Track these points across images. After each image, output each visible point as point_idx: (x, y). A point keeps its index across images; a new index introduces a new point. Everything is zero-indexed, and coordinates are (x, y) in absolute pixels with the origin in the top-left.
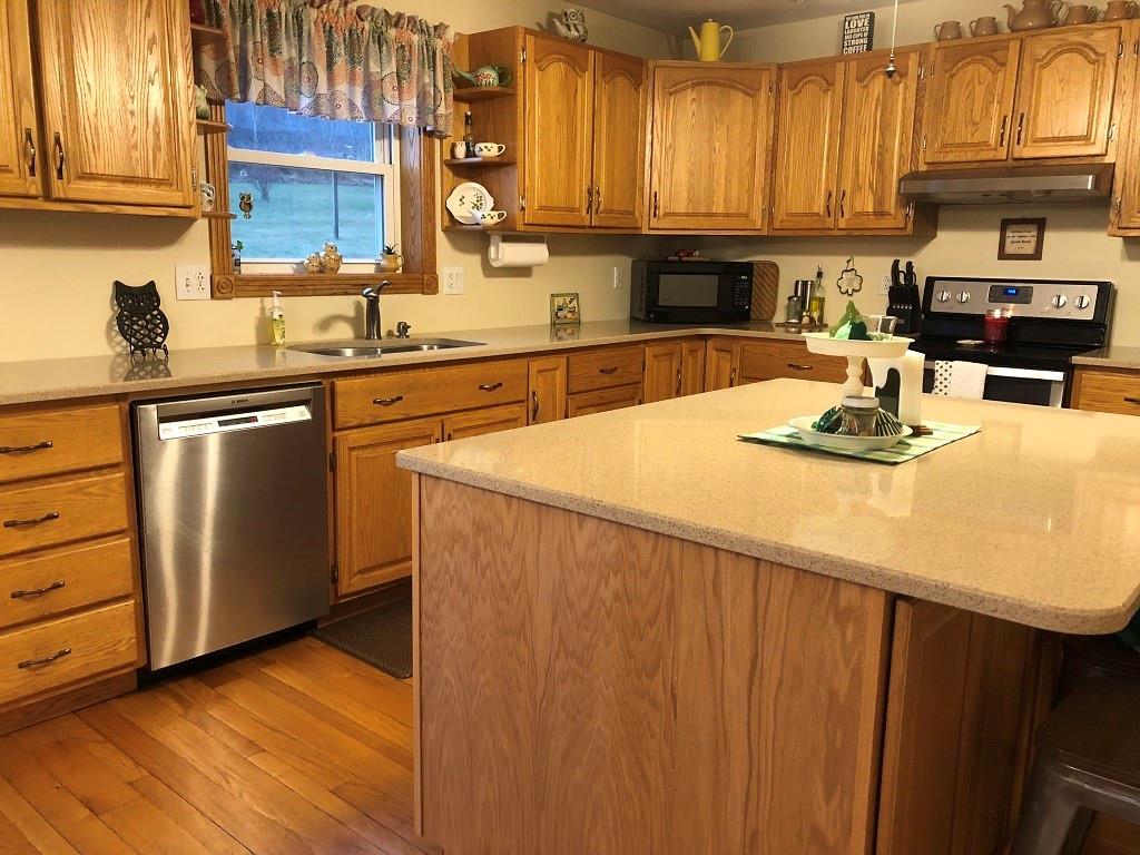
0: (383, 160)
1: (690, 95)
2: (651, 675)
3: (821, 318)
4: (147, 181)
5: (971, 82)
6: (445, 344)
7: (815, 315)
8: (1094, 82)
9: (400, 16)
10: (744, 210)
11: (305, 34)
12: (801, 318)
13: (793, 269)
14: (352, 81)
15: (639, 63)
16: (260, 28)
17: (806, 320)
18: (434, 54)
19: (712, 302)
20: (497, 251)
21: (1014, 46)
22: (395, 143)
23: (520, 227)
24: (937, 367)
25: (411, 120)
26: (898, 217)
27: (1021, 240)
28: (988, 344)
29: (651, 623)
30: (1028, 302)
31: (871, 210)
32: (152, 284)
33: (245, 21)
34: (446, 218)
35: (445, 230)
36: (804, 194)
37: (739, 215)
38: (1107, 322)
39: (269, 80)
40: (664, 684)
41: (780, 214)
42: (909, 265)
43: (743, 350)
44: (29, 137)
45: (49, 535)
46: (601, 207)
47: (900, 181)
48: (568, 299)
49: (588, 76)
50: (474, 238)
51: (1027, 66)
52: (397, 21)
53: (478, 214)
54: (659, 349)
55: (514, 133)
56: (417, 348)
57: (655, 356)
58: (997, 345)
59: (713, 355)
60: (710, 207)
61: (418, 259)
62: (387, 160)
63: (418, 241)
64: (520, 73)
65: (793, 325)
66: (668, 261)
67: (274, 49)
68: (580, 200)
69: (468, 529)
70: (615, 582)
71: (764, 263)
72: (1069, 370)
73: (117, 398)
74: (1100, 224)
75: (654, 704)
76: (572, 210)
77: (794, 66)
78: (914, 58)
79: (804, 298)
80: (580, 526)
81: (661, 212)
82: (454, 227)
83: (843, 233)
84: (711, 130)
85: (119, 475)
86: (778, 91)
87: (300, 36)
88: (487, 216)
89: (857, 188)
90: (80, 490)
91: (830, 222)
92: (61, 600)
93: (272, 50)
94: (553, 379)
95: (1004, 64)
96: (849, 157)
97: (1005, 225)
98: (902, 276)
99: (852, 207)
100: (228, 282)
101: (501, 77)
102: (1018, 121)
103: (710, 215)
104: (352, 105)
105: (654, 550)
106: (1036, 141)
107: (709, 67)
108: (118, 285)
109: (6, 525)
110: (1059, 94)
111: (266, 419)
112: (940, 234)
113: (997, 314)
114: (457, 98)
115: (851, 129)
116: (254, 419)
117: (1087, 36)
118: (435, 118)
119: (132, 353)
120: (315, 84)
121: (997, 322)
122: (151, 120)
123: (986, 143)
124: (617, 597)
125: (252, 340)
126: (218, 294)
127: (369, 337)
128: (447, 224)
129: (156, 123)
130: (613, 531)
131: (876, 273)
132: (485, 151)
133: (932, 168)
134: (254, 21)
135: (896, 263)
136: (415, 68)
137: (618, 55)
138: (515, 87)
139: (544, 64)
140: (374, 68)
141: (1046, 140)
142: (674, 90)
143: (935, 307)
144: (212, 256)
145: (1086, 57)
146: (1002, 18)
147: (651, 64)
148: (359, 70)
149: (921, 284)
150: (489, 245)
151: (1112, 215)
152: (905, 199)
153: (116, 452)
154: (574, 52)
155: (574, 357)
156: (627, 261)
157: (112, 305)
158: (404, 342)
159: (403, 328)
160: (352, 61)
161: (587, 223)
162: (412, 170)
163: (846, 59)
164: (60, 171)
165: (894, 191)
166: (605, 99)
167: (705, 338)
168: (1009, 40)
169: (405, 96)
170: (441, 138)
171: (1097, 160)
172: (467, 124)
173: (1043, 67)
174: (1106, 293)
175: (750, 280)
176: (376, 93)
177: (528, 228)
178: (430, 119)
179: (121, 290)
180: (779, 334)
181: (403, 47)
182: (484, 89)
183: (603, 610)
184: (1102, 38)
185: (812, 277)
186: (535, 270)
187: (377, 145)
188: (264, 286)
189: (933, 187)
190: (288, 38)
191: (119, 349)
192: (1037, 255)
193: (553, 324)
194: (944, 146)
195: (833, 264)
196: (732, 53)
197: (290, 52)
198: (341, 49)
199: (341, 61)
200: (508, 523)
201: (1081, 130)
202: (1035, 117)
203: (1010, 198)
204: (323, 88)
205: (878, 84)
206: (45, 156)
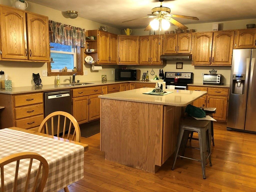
0: (73, 52)
1: (125, 41)
2: (136, 120)
3: (148, 79)
4: (42, 57)
5: (170, 41)
6: (86, 84)
7: (147, 79)
8: (189, 42)
9: (78, 28)
10: (135, 61)
11: (63, 31)
12: (145, 79)
13: (143, 71)
14: (70, 39)
15: (117, 35)
17: (146, 80)
18: (83, 34)
19: (130, 77)
20: (94, 67)
21: (177, 36)
22: (75, 49)
23: (98, 64)
24: (167, 86)
25: (79, 45)
26: (160, 62)
27: (179, 66)
28: (175, 83)
29: (136, 113)
30: (181, 76)
31: (156, 61)
32: (38, 74)
33: (54, 29)
34: (85, 62)
35: (84, 64)
36: (145, 58)
37: (134, 62)
38: (193, 79)
39: (58, 39)
40: (138, 121)
41: (141, 61)
42: (162, 70)
43: (136, 85)
44: (26, 50)
45: (32, 114)
46: (111, 60)
47: (160, 56)
48: (105, 76)
49: (108, 38)
50: (89, 65)
51: (179, 39)
52: (77, 29)
53: (91, 61)
54: (122, 85)
55: (97, 48)
56: (81, 85)
57: (121, 86)
58: (177, 83)
59: (131, 86)
60: (129, 60)
61: (80, 69)
62: (74, 52)
63: (80, 66)
64: (98, 38)
65: (144, 80)
66: (121, 69)
67: (59, 34)
68: (108, 59)
69: (109, 105)
70: (131, 109)
71: (138, 70)
72: (187, 86)
73: (42, 92)
74: (190, 63)
75: (136, 124)
76: (106, 61)
77: (142, 36)
78: (162, 36)
79: (145, 76)
80: (126, 103)
81: (121, 61)
82: (86, 63)
83: (152, 65)
84: (129, 47)
85: (42, 104)
86: (140, 40)
87: (62, 31)
88: (92, 61)
89: (153, 57)
90: (36, 107)
91: (149, 63)
92: (34, 125)
93: (58, 34)
94: (106, 90)
95: (175, 38)
96: (152, 53)
97: (177, 63)
98: (161, 72)
99: (153, 60)
101: (94, 38)
102: (178, 47)
103: (129, 62)
104: (70, 43)
105: (136, 104)
106: (181, 50)
107: (128, 36)
108: (33, 74)
109: (27, 112)
110: (183, 43)
111: (63, 96)
112: (167, 65)
113: (176, 78)
114: (86, 41)
115: (152, 47)
116: (61, 96)
117: (187, 35)
118: (84, 45)
119: (35, 86)
121: (176, 79)
122: (43, 47)
123: (173, 51)
124: (131, 111)
125: (54, 83)
126: (49, 75)
127: (73, 83)
128: (85, 63)
129: (44, 47)
130: (131, 103)
131: (157, 72)
132: (92, 51)
133: (165, 54)
134: (56, 30)
135: (160, 70)
136: (80, 36)
137: (113, 34)
138: (97, 40)
139: (101, 36)
140: (74, 37)
141: (182, 50)
142: (122, 40)
143: (167, 77)
144: (48, 69)
145: (187, 38)
146: (175, 30)
147: (118, 35)
148: (71, 37)
149: (164, 73)
150: (92, 66)
151: (192, 62)
152: (161, 59)
154: (106, 34)
155: (109, 86)
156: (114, 69)
157: (32, 77)
158: (79, 83)
159: (78, 81)
160: (70, 35)
161: (109, 63)
162: (79, 54)
163: (151, 36)
164: (30, 55)
165: (159, 58)
166: (111, 42)
167: (129, 83)
168: (176, 35)
169: (79, 41)
170: (84, 48)
171: (189, 54)
172: (88, 46)
173: (181, 39)
174: (192, 74)
175: (136, 73)
176: (74, 41)
177: (100, 64)
178: (83, 45)
179: (34, 75)
180: (141, 82)
181: (78, 33)
182: (92, 40)
183: (129, 113)
184: (189, 35)
185: (146, 72)
186: (99, 71)
187: (72, 49)
188: (56, 74)
189: (165, 57)
190: (61, 32)
191: (33, 85)
192: (182, 68)
193: (102, 80)
194: (167, 51)
195: (150, 70)
196: (132, 34)
197: (61, 34)
198: (69, 34)
199: (69, 36)
200: (116, 104)
201: (187, 49)
202: (180, 46)
203: (178, 59)
204: (66, 40)
205: (156, 40)
206: (28, 52)
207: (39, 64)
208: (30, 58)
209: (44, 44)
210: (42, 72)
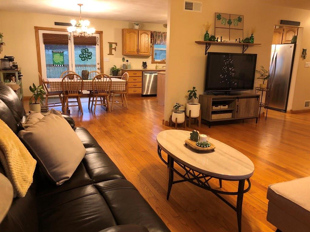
4: (146, 52)
16: (158, 37)
32: (146, 62)
39: (158, 42)
44: (137, 49)
45: (136, 81)
73: (142, 71)
85: (141, 77)
90: (138, 78)
92: (136, 87)
93: (159, 39)
100: (153, 62)
109: (133, 80)
116: (152, 74)
119: (144, 67)
120: (163, 41)
144: (152, 59)
153: (141, 75)
179: (143, 63)
188: (157, 63)
190: (160, 37)
197: (161, 39)
206: (138, 51)
207: (147, 57)
208: (139, 53)
209: (147, 46)
210: (149, 61)
